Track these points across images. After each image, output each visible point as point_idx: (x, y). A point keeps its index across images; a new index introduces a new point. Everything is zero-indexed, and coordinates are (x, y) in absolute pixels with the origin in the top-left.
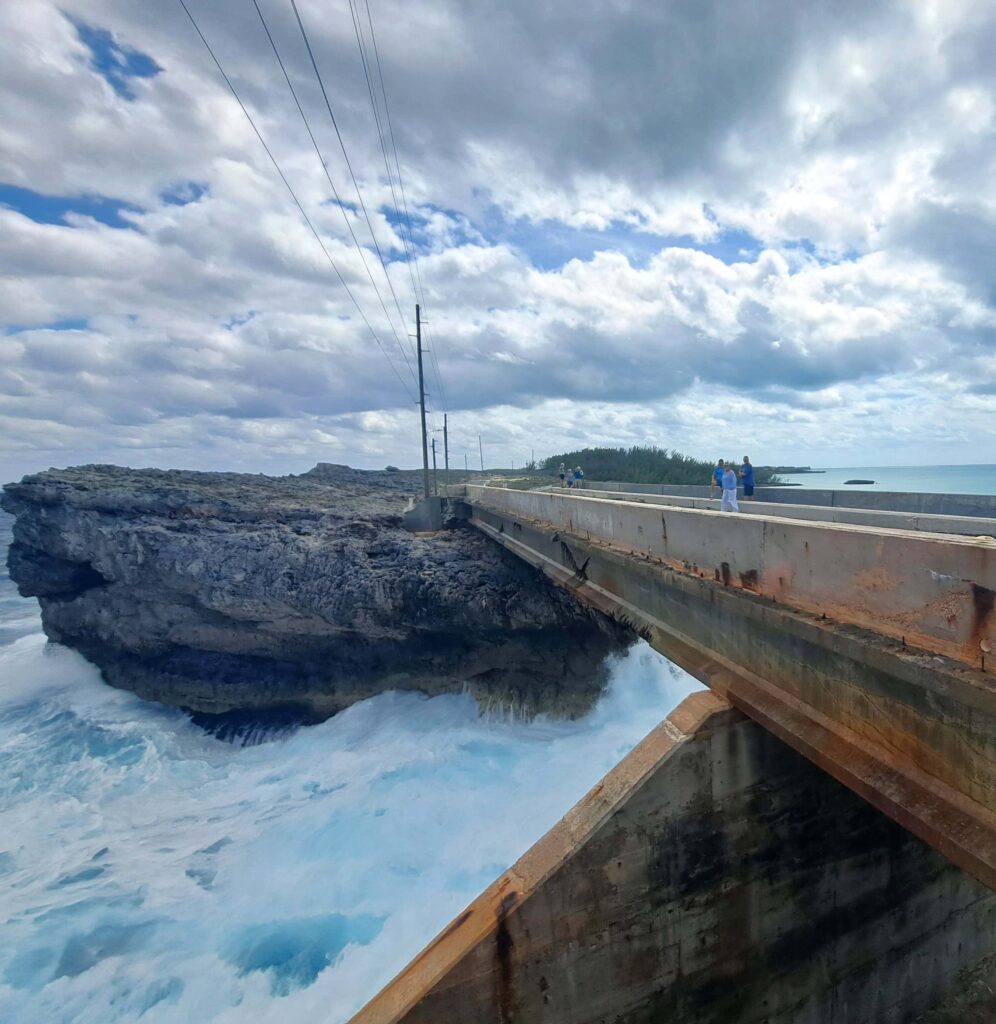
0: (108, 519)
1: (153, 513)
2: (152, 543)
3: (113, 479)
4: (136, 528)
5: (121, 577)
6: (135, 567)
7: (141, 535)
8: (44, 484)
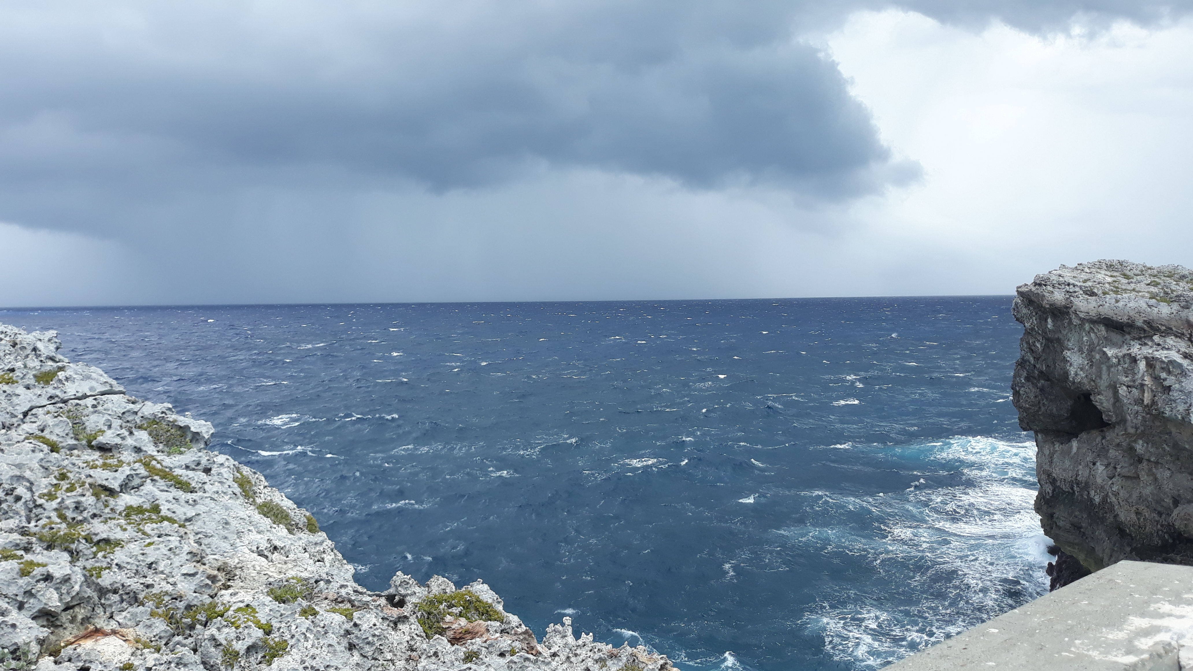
0: (1115, 337)
1: (1168, 331)
2: (1164, 375)
3: (1125, 281)
4: (1147, 351)
5: (1123, 421)
6: (1140, 409)
7: (1151, 363)
8: (1054, 287)
